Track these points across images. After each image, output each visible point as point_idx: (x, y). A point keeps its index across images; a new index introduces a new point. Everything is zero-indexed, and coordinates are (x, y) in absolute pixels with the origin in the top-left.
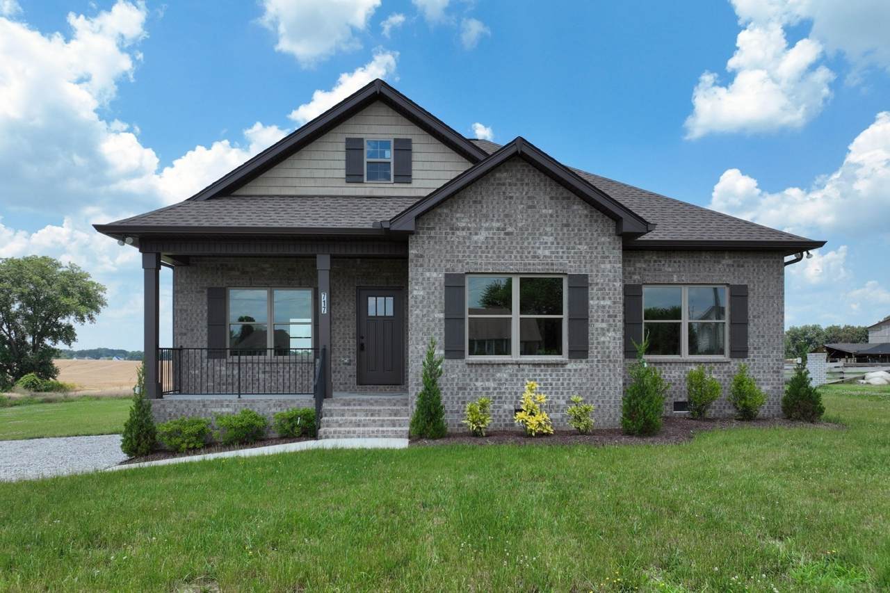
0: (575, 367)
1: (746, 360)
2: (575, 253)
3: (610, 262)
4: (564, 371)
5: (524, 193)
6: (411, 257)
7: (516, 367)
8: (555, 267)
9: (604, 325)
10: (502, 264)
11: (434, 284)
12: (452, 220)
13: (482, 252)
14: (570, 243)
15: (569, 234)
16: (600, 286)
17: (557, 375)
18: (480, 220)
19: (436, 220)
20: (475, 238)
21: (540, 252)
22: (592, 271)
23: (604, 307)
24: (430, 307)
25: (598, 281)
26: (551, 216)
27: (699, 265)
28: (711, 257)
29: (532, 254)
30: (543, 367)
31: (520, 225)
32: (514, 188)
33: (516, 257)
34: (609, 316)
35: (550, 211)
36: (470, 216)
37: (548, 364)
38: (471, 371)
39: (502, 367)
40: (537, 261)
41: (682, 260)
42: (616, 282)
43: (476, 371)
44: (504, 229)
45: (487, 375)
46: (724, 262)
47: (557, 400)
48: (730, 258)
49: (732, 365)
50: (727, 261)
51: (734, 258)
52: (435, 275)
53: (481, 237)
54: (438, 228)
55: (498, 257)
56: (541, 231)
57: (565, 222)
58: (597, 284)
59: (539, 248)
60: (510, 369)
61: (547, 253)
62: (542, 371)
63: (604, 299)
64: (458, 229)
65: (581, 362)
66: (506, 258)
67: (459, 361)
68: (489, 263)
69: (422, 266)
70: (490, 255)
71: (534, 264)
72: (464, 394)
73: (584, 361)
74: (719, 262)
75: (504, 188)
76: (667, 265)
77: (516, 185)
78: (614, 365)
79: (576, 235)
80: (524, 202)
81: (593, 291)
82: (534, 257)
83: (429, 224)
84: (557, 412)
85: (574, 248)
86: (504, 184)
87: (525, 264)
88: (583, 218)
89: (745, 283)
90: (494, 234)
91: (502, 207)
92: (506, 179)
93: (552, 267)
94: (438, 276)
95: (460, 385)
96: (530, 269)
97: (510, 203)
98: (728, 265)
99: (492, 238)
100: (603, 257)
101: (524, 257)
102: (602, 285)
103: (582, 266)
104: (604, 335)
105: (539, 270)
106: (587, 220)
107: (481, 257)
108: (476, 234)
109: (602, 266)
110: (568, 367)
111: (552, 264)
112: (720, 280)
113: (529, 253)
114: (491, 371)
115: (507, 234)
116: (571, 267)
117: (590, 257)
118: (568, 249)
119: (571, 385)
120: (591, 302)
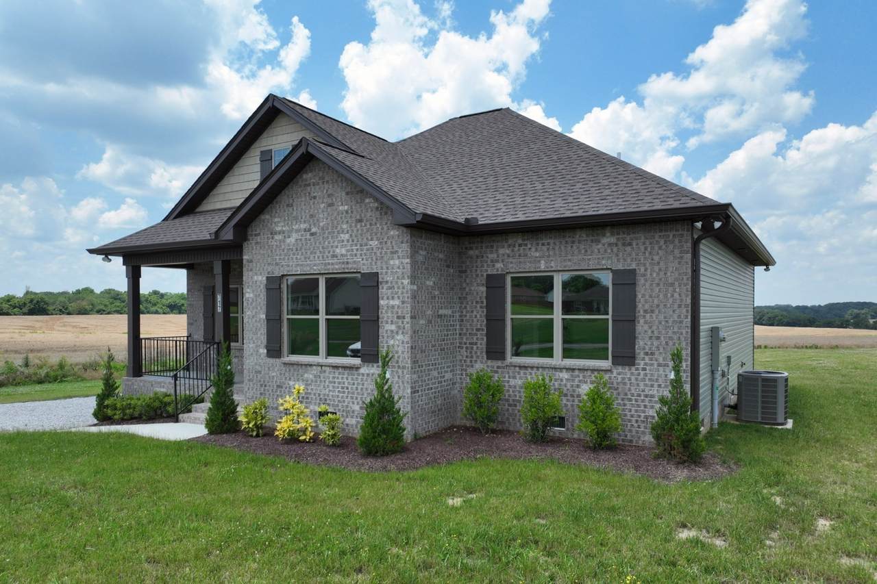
0: (367, 372)
1: (633, 368)
2: (368, 250)
3: (399, 258)
4: (359, 375)
5: (325, 191)
6: (244, 262)
7: (319, 368)
8: (350, 266)
9: (393, 327)
10: (308, 265)
11: (260, 286)
12: (271, 224)
13: (294, 254)
14: (362, 239)
15: (362, 230)
16: (389, 284)
17: (352, 379)
18: (292, 223)
19: (261, 226)
20: (288, 241)
21: (338, 251)
22: (382, 268)
23: (393, 307)
24: (257, 308)
25: (388, 279)
26: (347, 212)
27: (572, 247)
28: (587, 236)
29: (331, 253)
30: (340, 370)
31: (321, 224)
32: (317, 187)
33: (318, 257)
34: (398, 317)
35: (346, 207)
36: (285, 219)
37: (345, 368)
38: (286, 371)
39: (309, 368)
40: (335, 260)
41: (552, 241)
42: (404, 279)
43: (290, 370)
44: (309, 230)
45: (298, 375)
46: (605, 240)
47: (352, 405)
48: (612, 234)
49: (615, 374)
50: (608, 239)
51: (618, 234)
52: (260, 278)
53: (292, 240)
54: (262, 234)
55: (305, 258)
56: (339, 228)
57: (358, 217)
58: (387, 282)
59: (337, 247)
60: (315, 370)
61: (344, 251)
62: (339, 373)
63: (393, 298)
64: (276, 234)
65: (373, 366)
66: (311, 258)
67: (277, 360)
68: (298, 265)
69: (251, 270)
70: (298, 257)
71: (332, 264)
72: (281, 392)
73: (375, 365)
74: (598, 241)
75: (309, 188)
76: (533, 249)
77: (318, 184)
78: (403, 372)
79: (368, 231)
80: (325, 200)
81: (383, 290)
82: (334, 256)
83: (256, 231)
84: (352, 417)
85: (366, 245)
86: (309, 185)
87: (325, 264)
88: (374, 210)
89: (634, 266)
90: (302, 235)
91: (308, 208)
92: (311, 179)
93: (347, 266)
94: (261, 279)
95: (278, 384)
96: (329, 269)
97: (314, 203)
98: (610, 244)
99: (301, 240)
100: (392, 253)
101: (325, 257)
102: (391, 283)
103: (373, 263)
104: (393, 338)
105: (337, 269)
106: (378, 213)
107: (292, 259)
108: (289, 237)
109: (392, 262)
110: (362, 371)
111: (348, 263)
112: (598, 263)
113: (329, 252)
114: (300, 371)
115: (312, 234)
116: (364, 264)
117: (381, 253)
118: (361, 246)
119: (364, 390)
120: (381, 302)
